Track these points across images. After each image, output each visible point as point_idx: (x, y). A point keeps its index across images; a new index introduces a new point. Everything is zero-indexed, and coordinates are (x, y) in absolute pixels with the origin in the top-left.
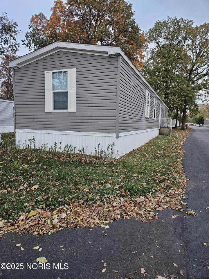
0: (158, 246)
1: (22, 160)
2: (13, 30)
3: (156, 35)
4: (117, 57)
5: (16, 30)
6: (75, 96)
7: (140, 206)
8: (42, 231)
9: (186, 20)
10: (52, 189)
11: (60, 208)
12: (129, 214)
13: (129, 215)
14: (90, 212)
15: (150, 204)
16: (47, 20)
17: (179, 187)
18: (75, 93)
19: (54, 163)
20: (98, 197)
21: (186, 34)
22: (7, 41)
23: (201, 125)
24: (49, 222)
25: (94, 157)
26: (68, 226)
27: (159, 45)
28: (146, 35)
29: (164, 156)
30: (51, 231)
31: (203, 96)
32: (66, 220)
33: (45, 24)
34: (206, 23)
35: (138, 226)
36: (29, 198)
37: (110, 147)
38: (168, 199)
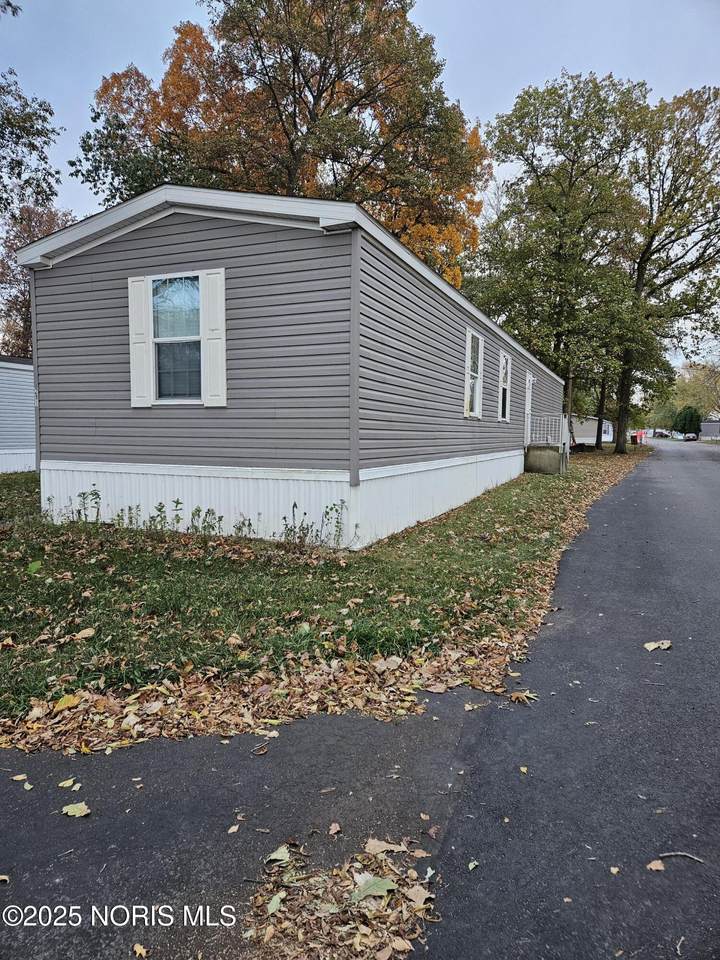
0: (395, 777)
1: (58, 559)
2: (39, 127)
3: (521, 135)
4: (346, 233)
5: (49, 127)
6: (222, 356)
7: (384, 681)
8: (87, 745)
9: (625, 81)
10: (134, 638)
11: (150, 687)
12: (343, 701)
13: (342, 706)
14: (234, 698)
15: (417, 675)
16: (150, 92)
17: (518, 628)
18: (222, 344)
19: (155, 564)
20: (264, 659)
21: (624, 128)
22: (20, 163)
23: (691, 435)
24: (111, 722)
25: (279, 546)
26: (164, 733)
27: (533, 169)
28: (488, 134)
29: (510, 540)
30: (114, 744)
31: (689, 337)
32: (161, 719)
33: (145, 107)
34: (691, 90)
35: (360, 730)
36: (62, 664)
37: (333, 514)
38: (471, 662)
